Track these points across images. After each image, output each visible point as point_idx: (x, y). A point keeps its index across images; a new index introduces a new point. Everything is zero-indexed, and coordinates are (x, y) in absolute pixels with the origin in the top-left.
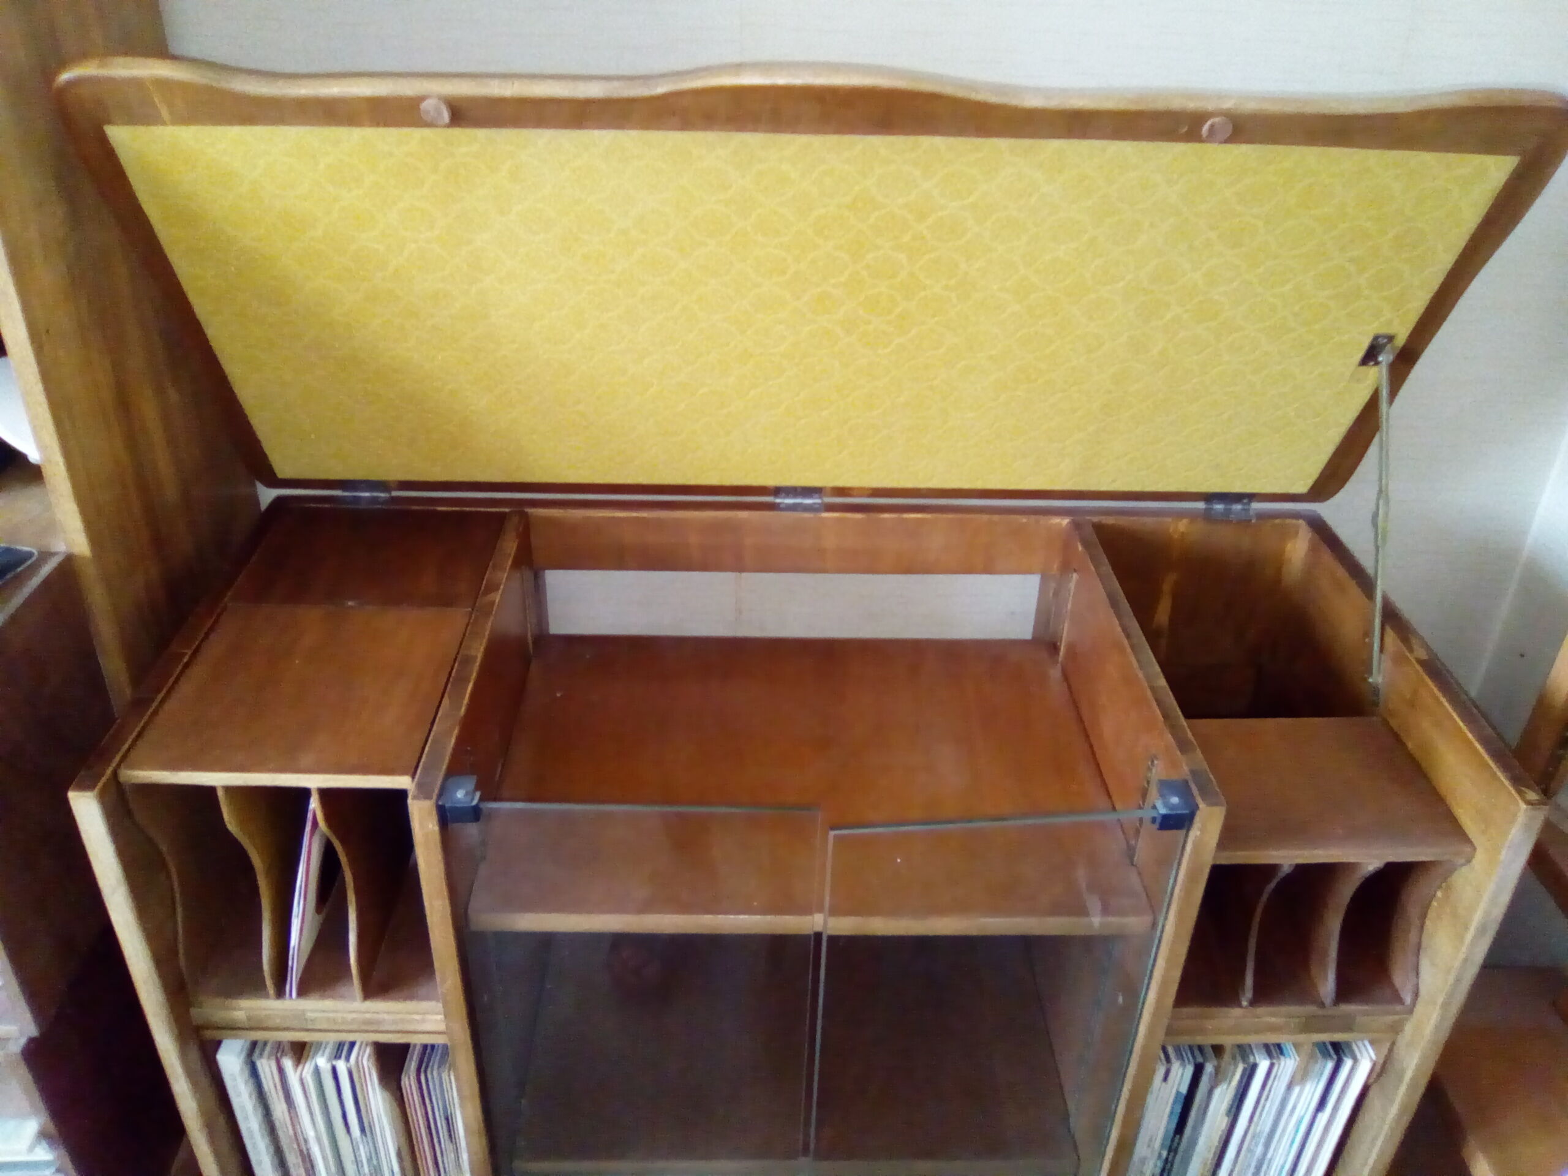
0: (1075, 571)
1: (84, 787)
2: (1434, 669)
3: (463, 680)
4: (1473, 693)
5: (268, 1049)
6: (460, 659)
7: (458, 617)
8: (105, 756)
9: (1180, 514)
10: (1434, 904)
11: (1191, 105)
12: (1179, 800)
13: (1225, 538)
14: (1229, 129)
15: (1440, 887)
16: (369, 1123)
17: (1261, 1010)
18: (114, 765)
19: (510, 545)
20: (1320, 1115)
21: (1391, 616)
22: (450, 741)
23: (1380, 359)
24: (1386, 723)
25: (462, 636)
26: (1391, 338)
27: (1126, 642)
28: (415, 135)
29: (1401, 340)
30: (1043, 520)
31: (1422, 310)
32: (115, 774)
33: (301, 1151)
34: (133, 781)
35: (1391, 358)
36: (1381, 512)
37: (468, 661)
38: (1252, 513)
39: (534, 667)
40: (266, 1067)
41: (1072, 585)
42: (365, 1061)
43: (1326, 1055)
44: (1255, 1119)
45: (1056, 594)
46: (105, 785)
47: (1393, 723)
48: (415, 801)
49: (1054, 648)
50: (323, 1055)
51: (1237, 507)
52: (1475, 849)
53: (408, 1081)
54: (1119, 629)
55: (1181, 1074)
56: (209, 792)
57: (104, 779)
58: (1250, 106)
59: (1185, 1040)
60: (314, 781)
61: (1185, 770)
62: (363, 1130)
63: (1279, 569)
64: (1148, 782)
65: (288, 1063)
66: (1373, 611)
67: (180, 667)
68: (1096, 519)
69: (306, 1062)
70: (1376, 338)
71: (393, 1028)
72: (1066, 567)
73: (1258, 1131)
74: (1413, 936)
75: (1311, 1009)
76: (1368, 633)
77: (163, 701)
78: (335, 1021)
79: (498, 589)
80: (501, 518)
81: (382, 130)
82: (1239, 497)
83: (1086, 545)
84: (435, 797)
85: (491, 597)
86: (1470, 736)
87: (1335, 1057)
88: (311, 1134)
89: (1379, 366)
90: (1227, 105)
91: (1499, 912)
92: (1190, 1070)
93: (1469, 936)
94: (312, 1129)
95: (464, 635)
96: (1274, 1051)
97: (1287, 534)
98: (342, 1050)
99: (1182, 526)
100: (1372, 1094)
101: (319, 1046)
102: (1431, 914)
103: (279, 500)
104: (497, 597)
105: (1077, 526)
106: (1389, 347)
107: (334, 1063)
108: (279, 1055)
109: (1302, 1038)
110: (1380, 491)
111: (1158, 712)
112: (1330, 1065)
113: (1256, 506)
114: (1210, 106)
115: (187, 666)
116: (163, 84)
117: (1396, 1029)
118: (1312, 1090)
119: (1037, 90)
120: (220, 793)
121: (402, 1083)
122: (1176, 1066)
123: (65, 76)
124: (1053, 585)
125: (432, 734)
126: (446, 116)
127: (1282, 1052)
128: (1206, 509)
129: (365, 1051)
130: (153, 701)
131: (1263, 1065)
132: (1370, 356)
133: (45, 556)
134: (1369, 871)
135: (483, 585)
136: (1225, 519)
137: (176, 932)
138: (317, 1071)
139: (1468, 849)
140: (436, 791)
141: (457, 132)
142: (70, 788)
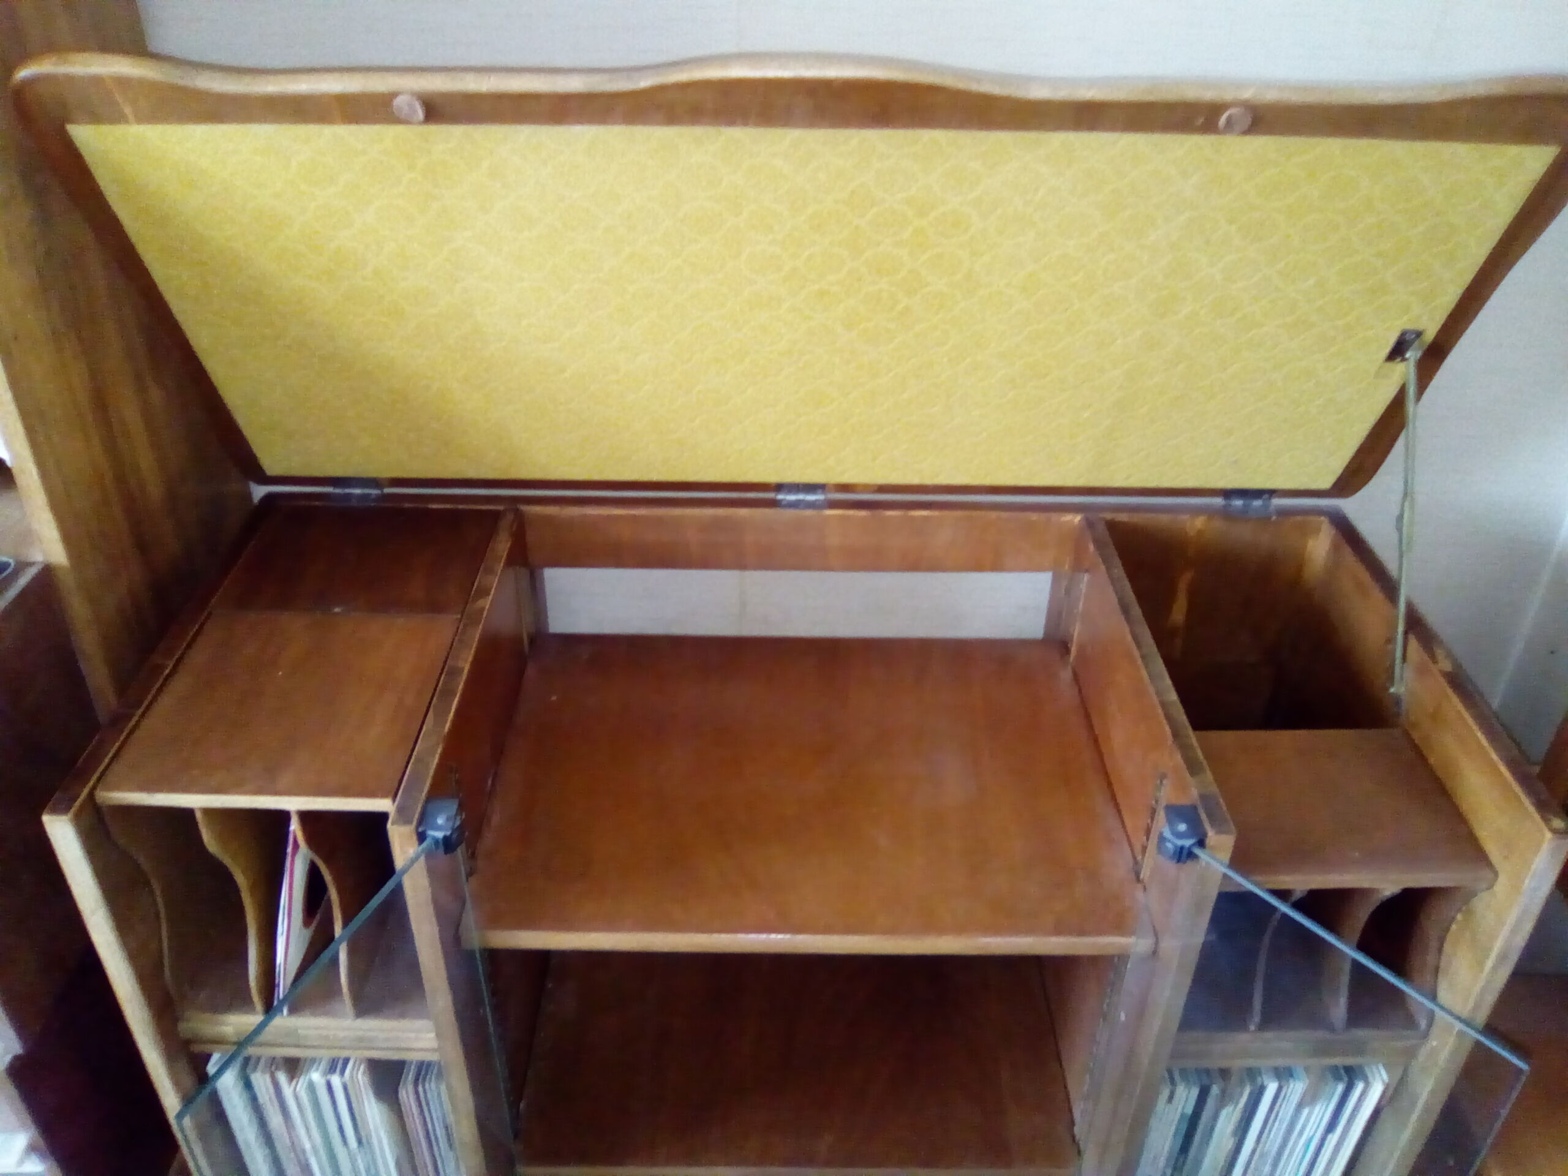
0: (1087, 571)
1: (60, 809)
2: (1458, 682)
3: (448, 693)
4: (1495, 703)
5: (262, 1061)
6: (447, 670)
7: (444, 626)
8: (82, 777)
9: (1197, 511)
10: (1454, 927)
11: (1208, 95)
12: (1188, 828)
13: (1243, 534)
14: (1248, 121)
15: (1459, 910)
16: (367, 1136)
17: (1269, 1035)
18: (91, 783)
19: (502, 545)
20: (1330, 1136)
21: (1415, 623)
22: (433, 761)
23: (1408, 355)
24: (1407, 734)
25: (448, 650)
26: (1419, 334)
27: (1136, 653)
28: (389, 133)
29: (1430, 335)
30: (1054, 517)
31: (1452, 306)
32: (91, 795)
33: (299, 1162)
34: (112, 803)
35: (1419, 354)
36: (1406, 516)
37: (455, 672)
38: (1272, 508)
39: (531, 671)
40: (261, 1081)
41: (1083, 587)
42: (360, 1077)
43: (1338, 1078)
44: (1263, 1139)
45: (1068, 592)
46: (82, 807)
47: (1415, 735)
48: (395, 827)
49: (1064, 647)
50: (317, 1069)
51: (1257, 503)
52: (1496, 874)
53: (406, 1094)
54: (1129, 638)
55: (1186, 1097)
56: (187, 814)
57: (78, 803)
58: (1271, 96)
59: (1191, 1064)
60: (293, 804)
61: (1194, 793)
62: (360, 1142)
63: (1300, 568)
64: (1157, 802)
65: (282, 1077)
66: (1397, 617)
67: (161, 680)
68: (1109, 516)
69: (299, 1078)
70: (1403, 334)
71: (385, 1045)
72: (1078, 566)
73: (1265, 1151)
74: (1430, 959)
75: (1321, 1034)
76: (1391, 640)
77: (143, 715)
78: (327, 1037)
79: (489, 594)
80: (496, 516)
81: (353, 128)
82: (1258, 493)
83: (1097, 542)
84: (415, 823)
85: (480, 603)
86: (1494, 756)
87: (1346, 1079)
88: (308, 1146)
89: (1405, 363)
90: (1247, 95)
91: (1521, 940)
92: (1195, 1092)
93: (1489, 964)
94: (308, 1140)
95: (452, 645)
96: (1284, 1074)
97: (1306, 531)
98: (335, 1066)
99: (1199, 522)
100: (1383, 1115)
101: (313, 1061)
102: (1450, 938)
103: (269, 498)
104: (486, 603)
105: (1090, 524)
106: (1416, 343)
107: (329, 1077)
108: (273, 1068)
109: (1313, 1062)
110: (1405, 495)
111: (1167, 729)
112: (1340, 1088)
113: (1277, 502)
114: (1228, 96)
115: (169, 676)
116: (123, 82)
117: (1410, 1054)
118: (1322, 1111)
119: (1043, 81)
120: (199, 816)
121: (400, 1095)
122: (1181, 1090)
123: (23, 73)
124: (1064, 583)
125: (415, 753)
126: (420, 114)
127: (1291, 1076)
128: (1225, 506)
129: (359, 1068)
130: (133, 715)
131: (1272, 1088)
132: (1397, 352)
133: (22, 566)
134: (1384, 896)
135: (474, 589)
136: (1241, 516)
137: (161, 951)
138: (311, 1088)
139: (1487, 873)
140: (417, 816)
141: (433, 129)
142: (45, 810)
